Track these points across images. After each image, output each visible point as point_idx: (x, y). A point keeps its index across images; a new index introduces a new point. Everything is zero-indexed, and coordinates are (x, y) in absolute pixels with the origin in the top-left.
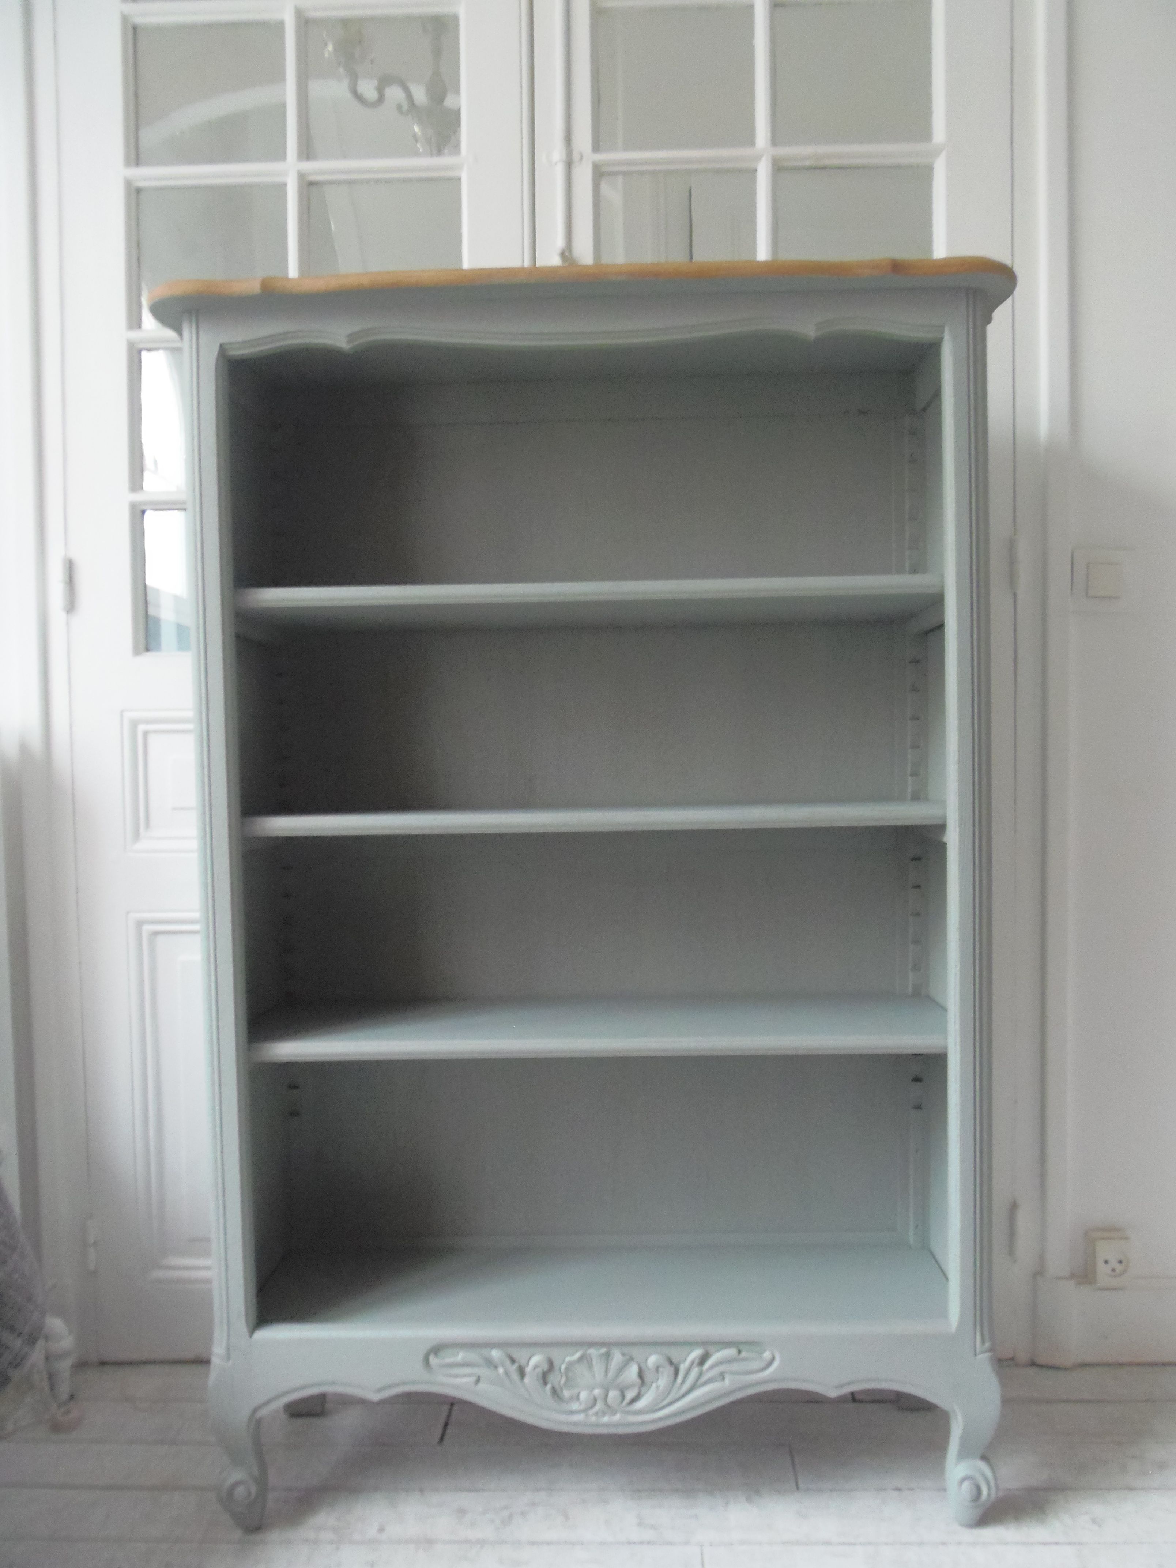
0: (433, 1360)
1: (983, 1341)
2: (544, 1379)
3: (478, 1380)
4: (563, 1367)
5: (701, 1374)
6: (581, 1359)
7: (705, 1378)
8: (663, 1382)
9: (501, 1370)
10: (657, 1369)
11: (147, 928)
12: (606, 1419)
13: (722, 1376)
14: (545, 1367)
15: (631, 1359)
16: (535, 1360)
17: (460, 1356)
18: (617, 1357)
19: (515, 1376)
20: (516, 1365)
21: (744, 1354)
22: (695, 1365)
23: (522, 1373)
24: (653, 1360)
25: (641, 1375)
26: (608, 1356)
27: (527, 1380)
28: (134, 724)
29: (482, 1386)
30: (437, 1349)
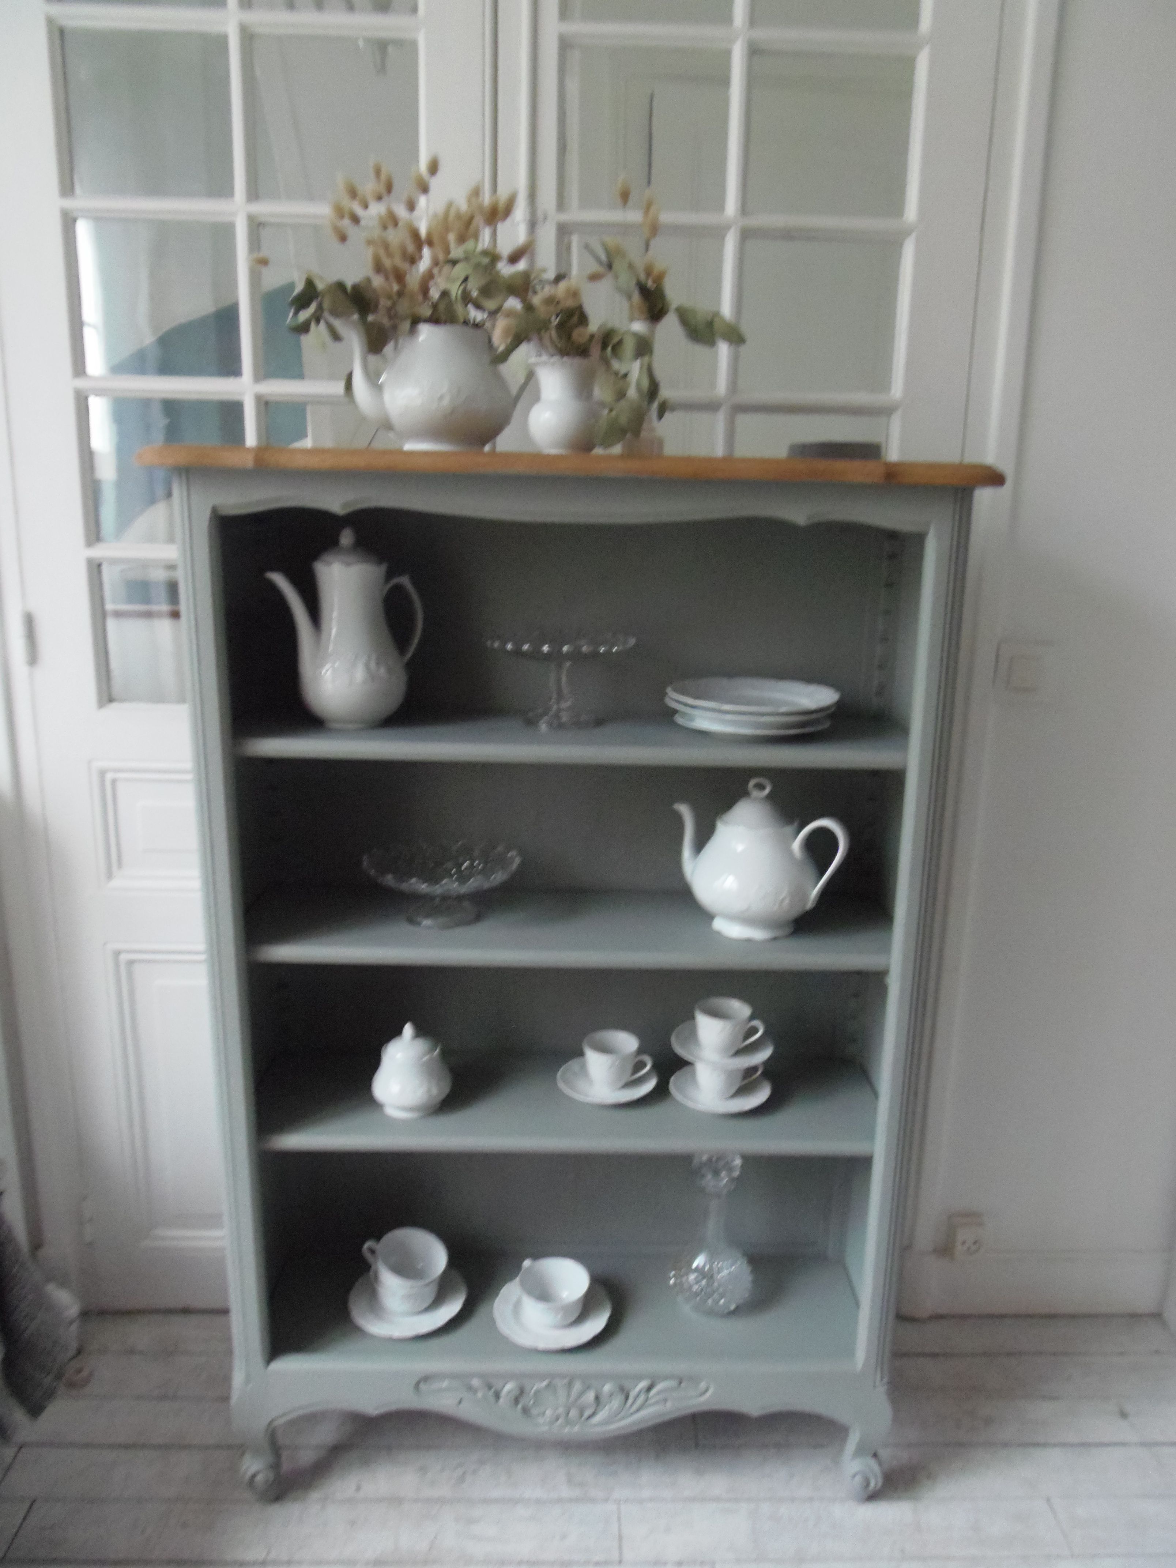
0: (423, 1386)
1: (882, 1378)
2: (517, 1401)
3: (460, 1402)
4: (533, 1391)
5: (647, 1400)
6: (548, 1386)
7: (650, 1402)
8: (616, 1403)
9: (480, 1395)
10: (611, 1395)
11: (124, 957)
12: (567, 1430)
13: (665, 1401)
14: (517, 1392)
15: (588, 1388)
16: (509, 1387)
17: (445, 1384)
18: (577, 1386)
19: (492, 1399)
20: (493, 1390)
21: (683, 1385)
22: (642, 1393)
23: (497, 1395)
24: (607, 1388)
25: (597, 1398)
26: (570, 1385)
27: (501, 1400)
28: (102, 773)
29: (462, 1406)
30: (426, 1378)
